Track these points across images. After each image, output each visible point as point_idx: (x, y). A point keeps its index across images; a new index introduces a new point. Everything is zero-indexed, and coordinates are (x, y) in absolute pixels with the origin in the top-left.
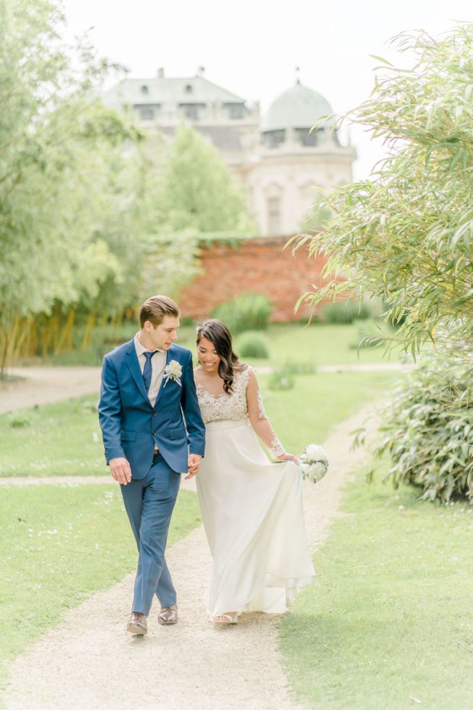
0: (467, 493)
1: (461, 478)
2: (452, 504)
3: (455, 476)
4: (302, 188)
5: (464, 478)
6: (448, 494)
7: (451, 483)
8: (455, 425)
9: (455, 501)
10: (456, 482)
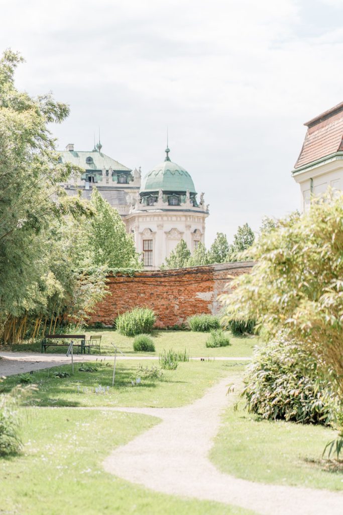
0: (285, 416)
1: (282, 408)
2: (278, 420)
3: (279, 407)
4: (168, 233)
5: (283, 408)
6: (275, 416)
7: (277, 411)
8: (279, 381)
9: (279, 419)
10: (279, 411)
